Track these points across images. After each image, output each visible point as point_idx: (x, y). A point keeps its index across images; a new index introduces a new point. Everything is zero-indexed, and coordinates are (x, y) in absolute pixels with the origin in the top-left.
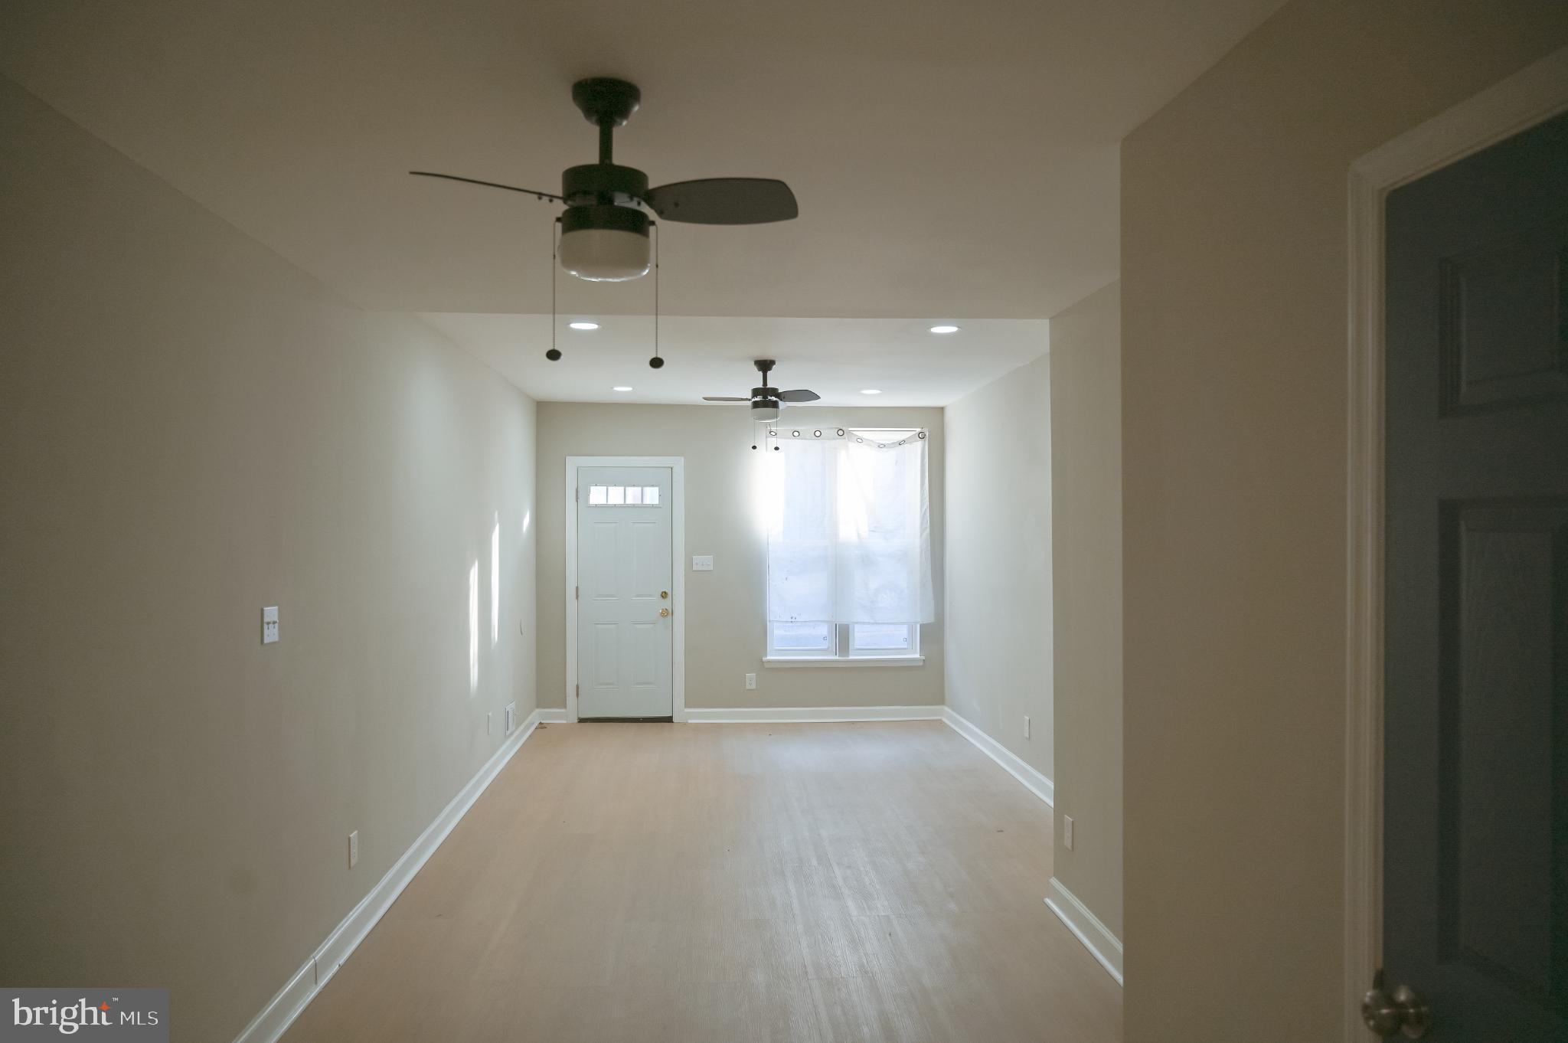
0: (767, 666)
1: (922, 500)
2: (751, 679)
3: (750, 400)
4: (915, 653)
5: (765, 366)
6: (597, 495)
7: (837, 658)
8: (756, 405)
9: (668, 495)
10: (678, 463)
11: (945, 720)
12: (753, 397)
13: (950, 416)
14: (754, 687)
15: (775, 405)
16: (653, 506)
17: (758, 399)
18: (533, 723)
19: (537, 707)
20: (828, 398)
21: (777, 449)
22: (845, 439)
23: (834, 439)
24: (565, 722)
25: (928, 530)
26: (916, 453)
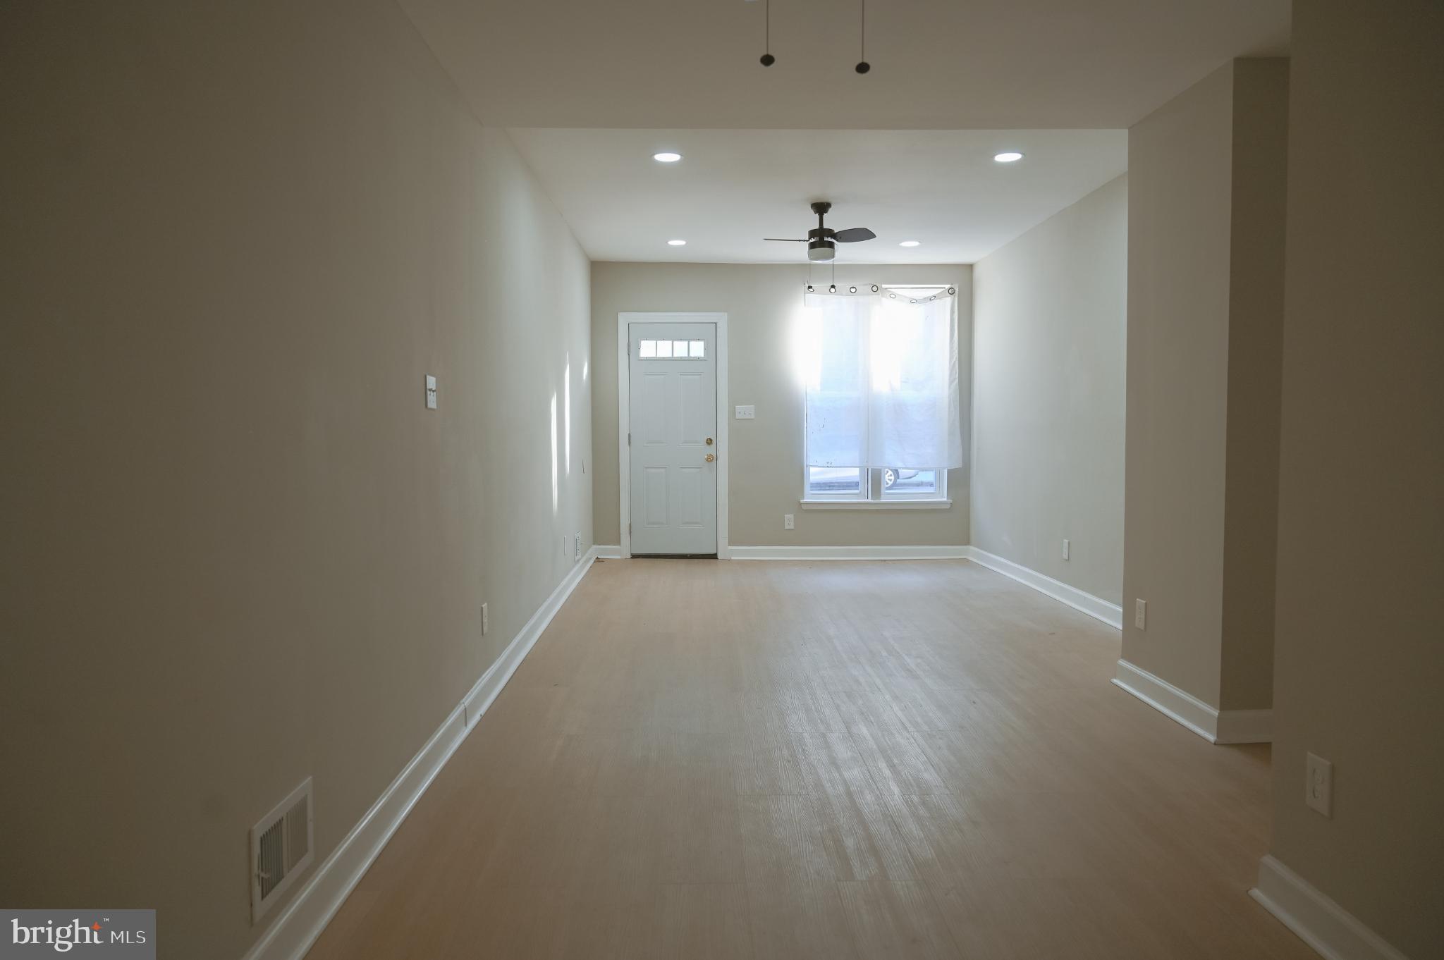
0: (804, 507)
1: (951, 351)
2: (789, 521)
3: (807, 241)
4: (943, 497)
5: (821, 208)
6: (648, 349)
7: (870, 500)
8: (813, 245)
9: (712, 349)
10: (722, 319)
11: (971, 559)
12: (810, 239)
13: (978, 272)
14: (792, 527)
15: (831, 245)
16: (698, 359)
17: (815, 239)
18: (590, 559)
19: (594, 544)
22: (879, 294)
23: (868, 294)
24: (619, 557)
25: (957, 381)
26: (945, 309)
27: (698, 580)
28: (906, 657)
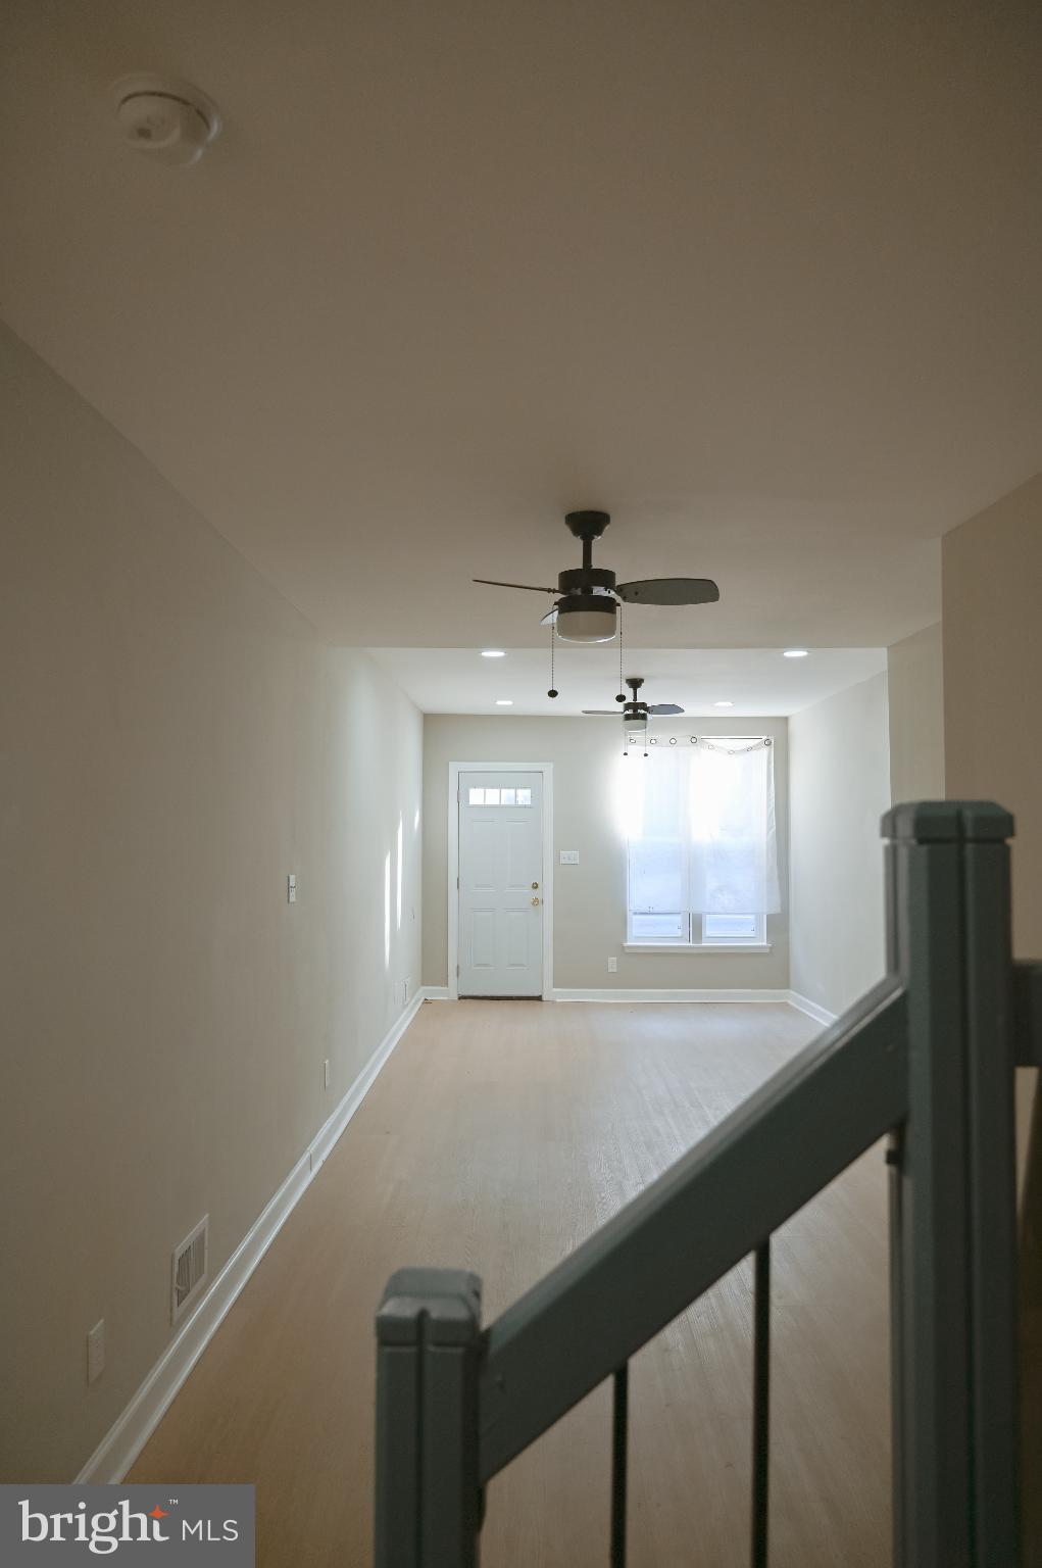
0: (627, 951)
1: (768, 800)
2: (613, 963)
3: (622, 713)
4: (763, 941)
5: (635, 683)
6: (476, 797)
7: (691, 944)
8: (627, 717)
9: (538, 797)
10: (548, 768)
11: (790, 1003)
12: (625, 711)
13: (794, 726)
14: (615, 970)
15: (644, 717)
16: (525, 806)
17: (630, 712)
18: (419, 1001)
19: (423, 984)
20: (691, 710)
21: (646, 755)
22: (697, 745)
23: (687, 746)
24: (446, 998)
26: (762, 759)
27: (523, 1026)
28: (706, 1108)
